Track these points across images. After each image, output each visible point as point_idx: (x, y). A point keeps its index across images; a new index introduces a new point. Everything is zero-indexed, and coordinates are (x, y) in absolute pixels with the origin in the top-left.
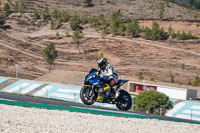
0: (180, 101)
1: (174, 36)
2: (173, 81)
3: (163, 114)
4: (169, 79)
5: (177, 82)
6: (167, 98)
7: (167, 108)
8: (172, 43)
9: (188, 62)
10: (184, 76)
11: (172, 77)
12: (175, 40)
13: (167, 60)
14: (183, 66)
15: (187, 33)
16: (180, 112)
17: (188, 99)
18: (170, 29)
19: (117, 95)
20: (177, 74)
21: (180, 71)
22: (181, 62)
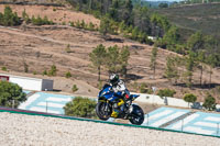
0: (35, 92)
1: (29, 21)
2: (26, 71)
3: (16, 107)
4: (23, 68)
5: (31, 72)
6: (21, 89)
7: (20, 100)
8: (25, 29)
9: (44, 50)
10: (39, 64)
11: (26, 66)
12: (30, 25)
13: (21, 48)
14: (38, 54)
15: (42, 18)
16: (34, 104)
17: (43, 90)
18: (24, 14)
19: (131, 109)
20: (32, 63)
21: (34, 59)
22: (36, 49)
